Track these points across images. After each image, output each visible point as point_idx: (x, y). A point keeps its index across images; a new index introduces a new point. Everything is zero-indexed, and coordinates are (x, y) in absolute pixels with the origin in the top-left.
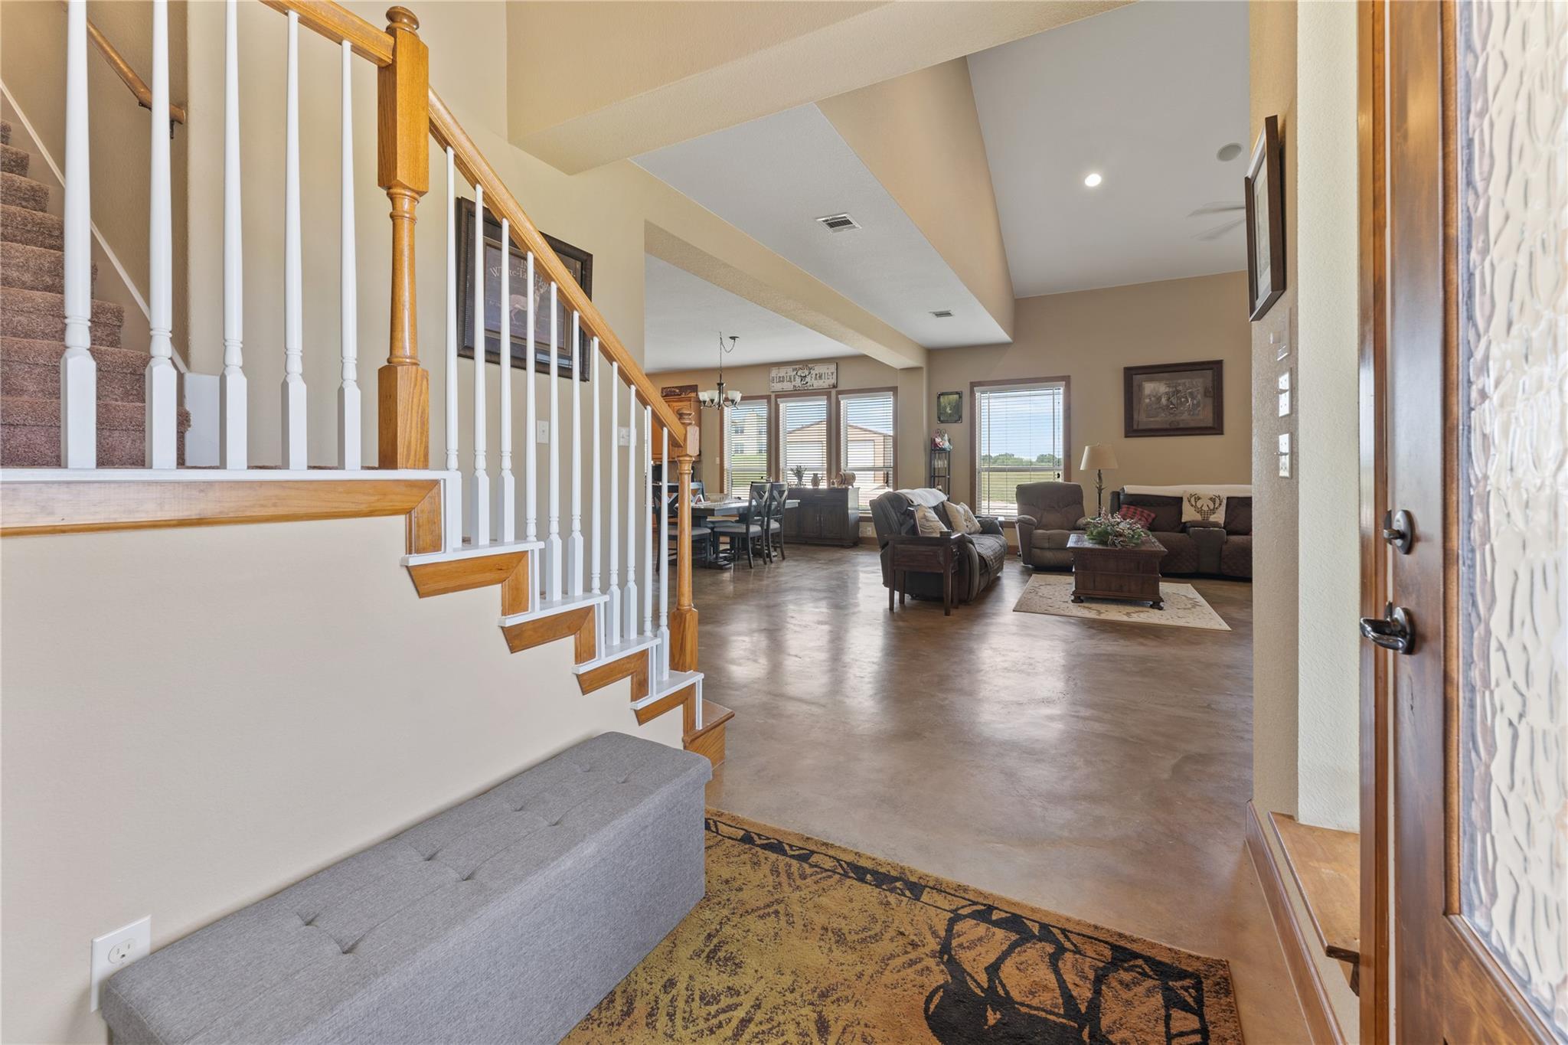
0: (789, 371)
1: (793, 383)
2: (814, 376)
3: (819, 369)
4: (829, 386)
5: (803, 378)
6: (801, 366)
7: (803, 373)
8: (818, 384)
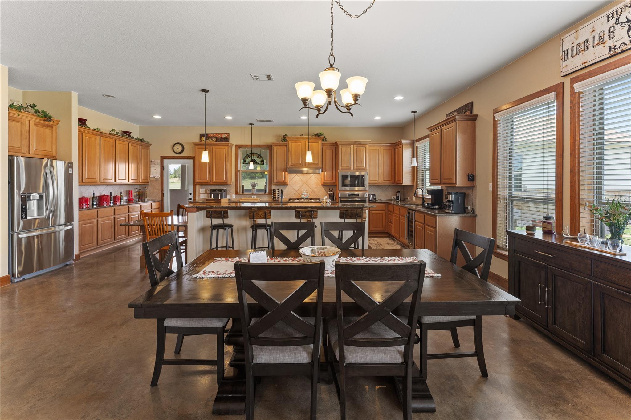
0: (601, 24)
1: (610, 43)
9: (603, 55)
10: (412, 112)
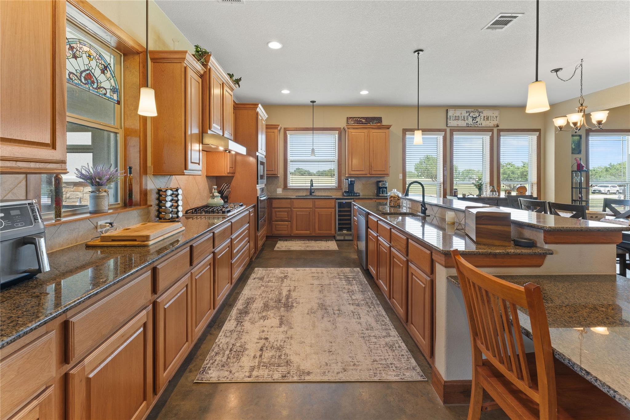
0: (464, 113)
1: (467, 122)
2: (482, 118)
3: (486, 113)
4: (494, 125)
5: (474, 118)
6: (473, 110)
7: (474, 115)
8: (485, 123)
9: (465, 125)
10: (311, 102)
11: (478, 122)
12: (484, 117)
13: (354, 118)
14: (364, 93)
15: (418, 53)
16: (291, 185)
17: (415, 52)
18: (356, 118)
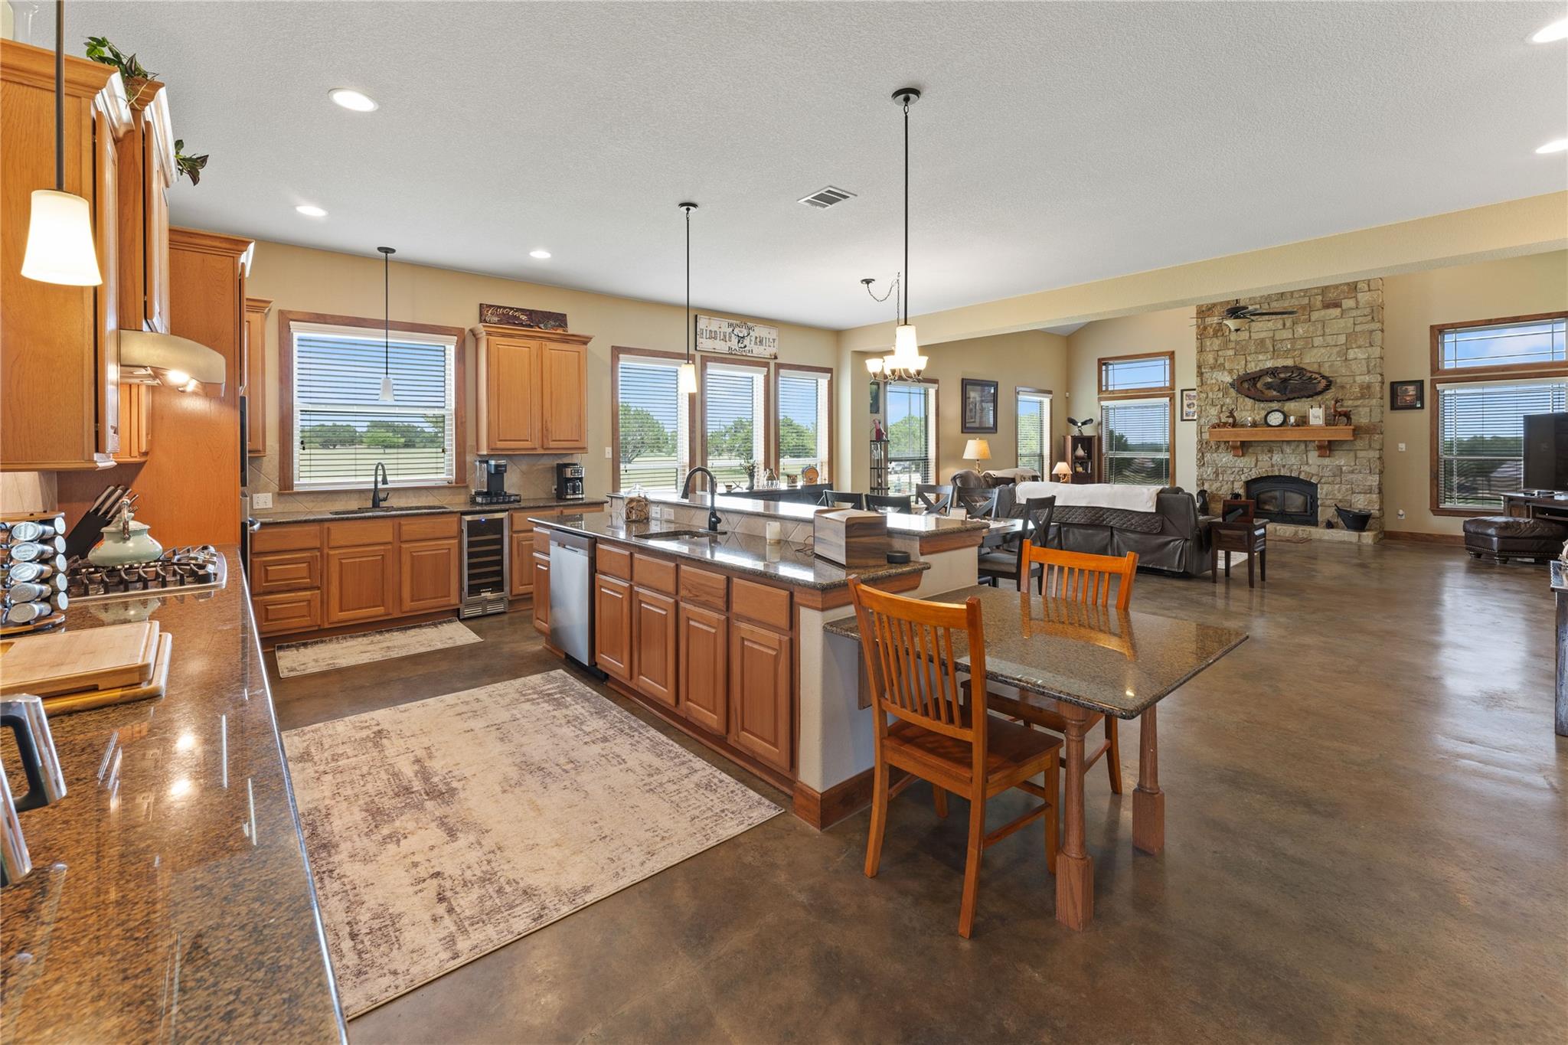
0: (724, 326)
1: (729, 344)
2: (753, 339)
3: (760, 331)
4: (770, 355)
5: (741, 339)
6: (737, 322)
7: (741, 332)
8: (759, 351)
9: (725, 350)
10: (380, 249)
11: (745, 347)
12: (756, 338)
13: (500, 307)
14: (540, 255)
15: (688, 209)
16: (303, 481)
17: (682, 205)
18: (505, 308)
